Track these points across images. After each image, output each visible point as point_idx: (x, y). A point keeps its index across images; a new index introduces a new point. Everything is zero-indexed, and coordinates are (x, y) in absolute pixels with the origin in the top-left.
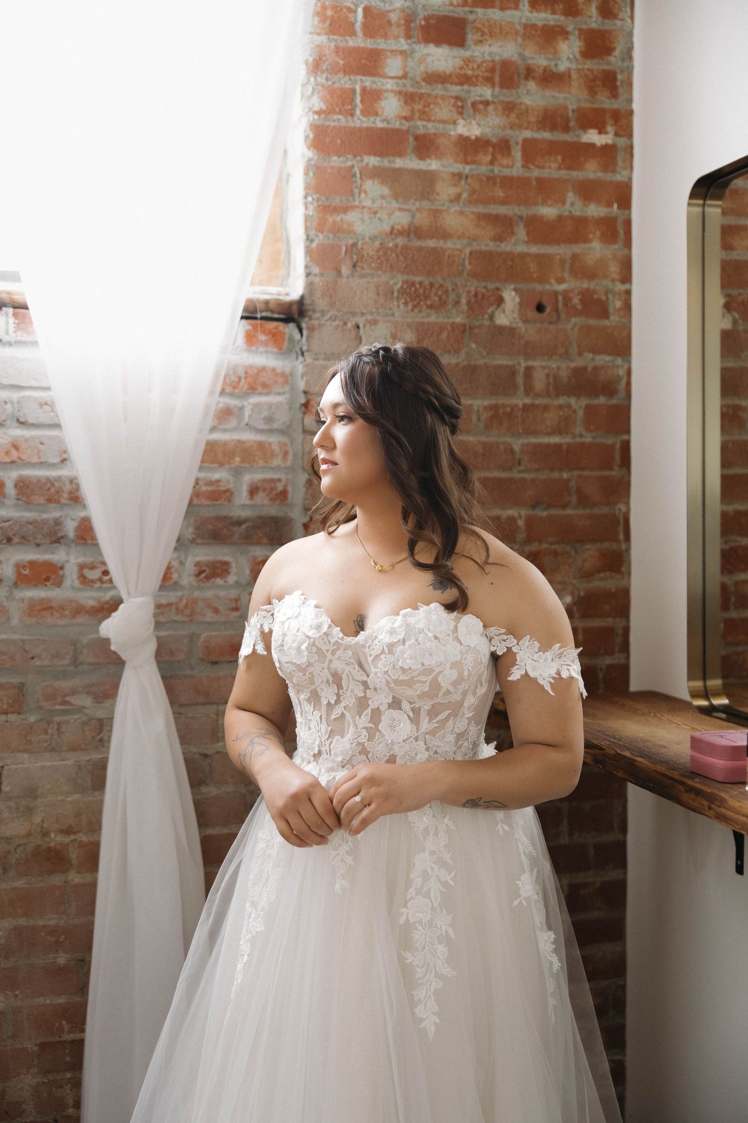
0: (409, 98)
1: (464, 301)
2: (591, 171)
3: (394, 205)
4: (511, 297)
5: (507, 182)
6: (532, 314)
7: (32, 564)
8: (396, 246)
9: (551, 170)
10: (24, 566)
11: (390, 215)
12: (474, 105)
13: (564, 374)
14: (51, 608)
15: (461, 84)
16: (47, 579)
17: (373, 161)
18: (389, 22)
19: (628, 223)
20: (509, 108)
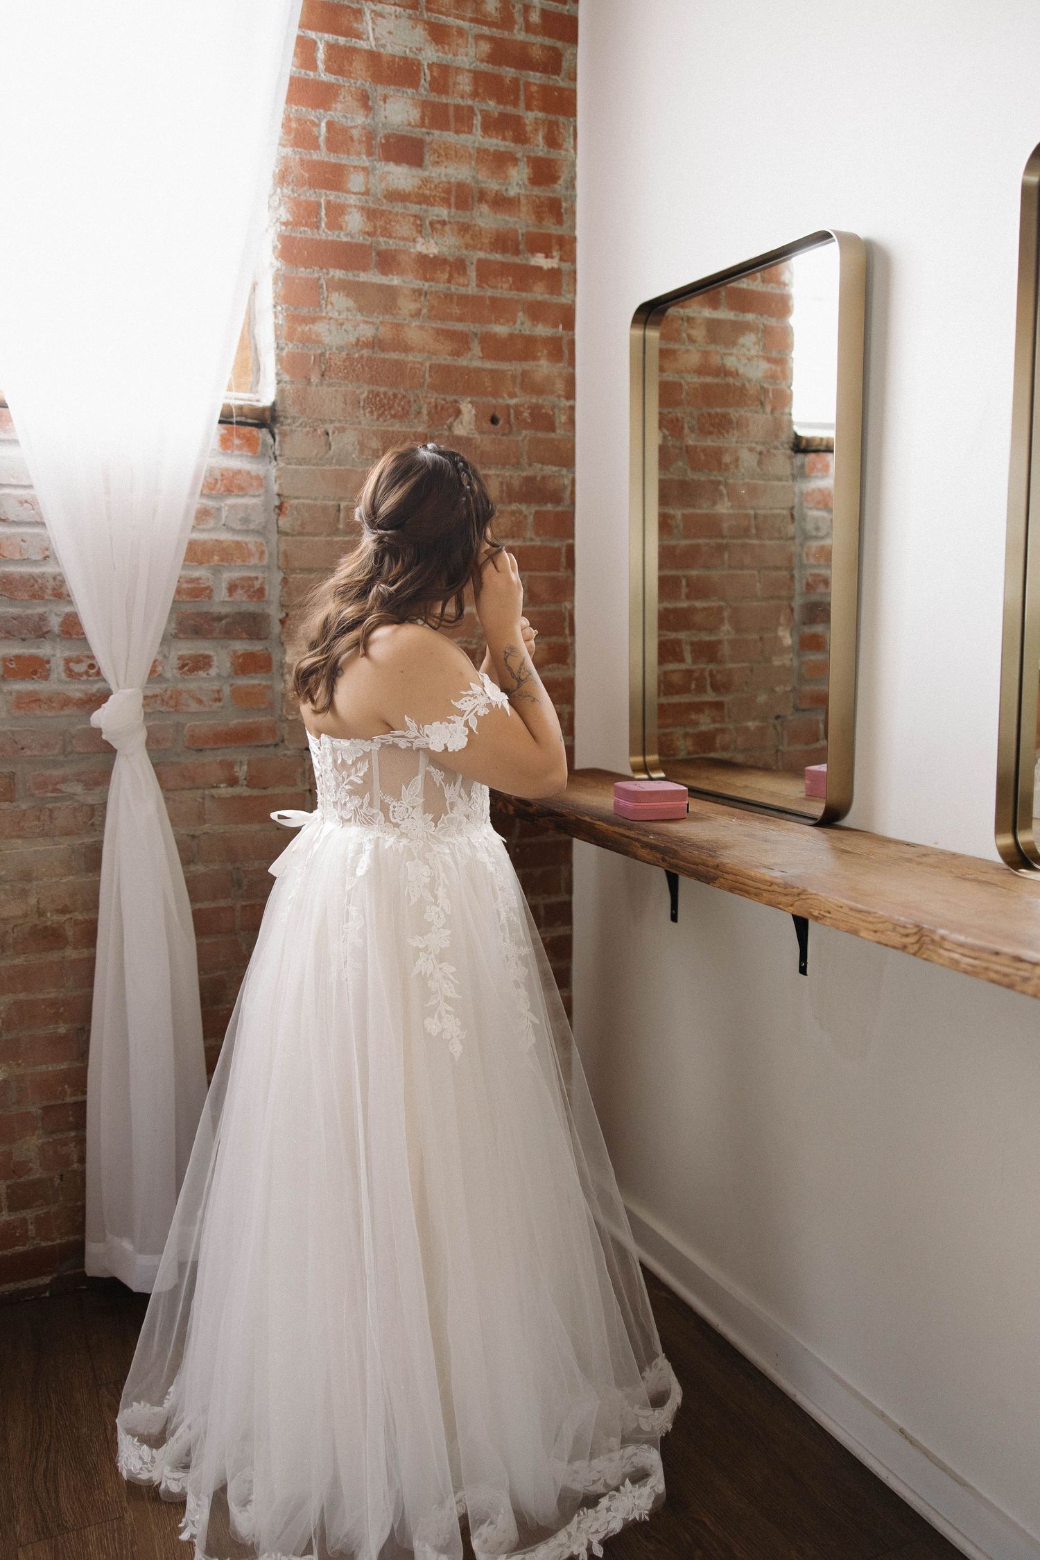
0: (371, 214)
1: (425, 411)
2: (539, 293)
3: (359, 317)
4: (467, 409)
5: (464, 300)
6: (487, 425)
7: (18, 658)
8: (362, 357)
9: (503, 290)
10: (11, 660)
11: (355, 327)
12: (431, 224)
13: (516, 483)
14: (39, 700)
15: (420, 203)
16: (35, 673)
17: (338, 274)
18: (352, 138)
19: (572, 343)
20: (464, 229)
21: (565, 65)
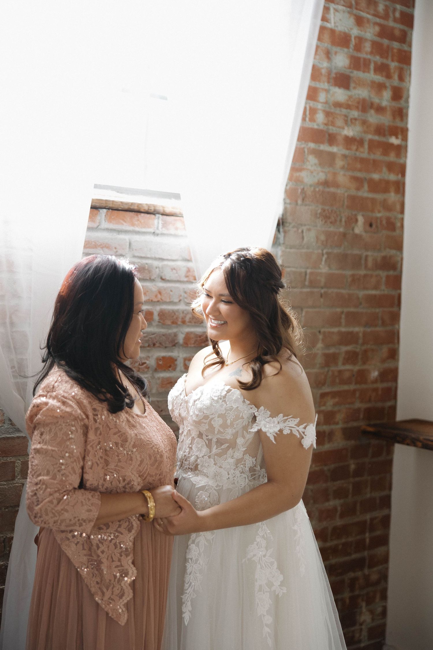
0: (328, 114)
1: (343, 220)
2: (392, 157)
3: (319, 169)
4: (361, 219)
5: (362, 161)
6: (368, 228)
7: (164, 358)
8: (319, 191)
9: (378, 156)
10: (160, 359)
11: (318, 174)
12: (351, 119)
13: (379, 259)
14: (171, 382)
15: (347, 108)
16: (170, 367)
17: (312, 145)
18: (321, 74)
19: (404, 184)
20: (364, 122)
21: (408, 39)
